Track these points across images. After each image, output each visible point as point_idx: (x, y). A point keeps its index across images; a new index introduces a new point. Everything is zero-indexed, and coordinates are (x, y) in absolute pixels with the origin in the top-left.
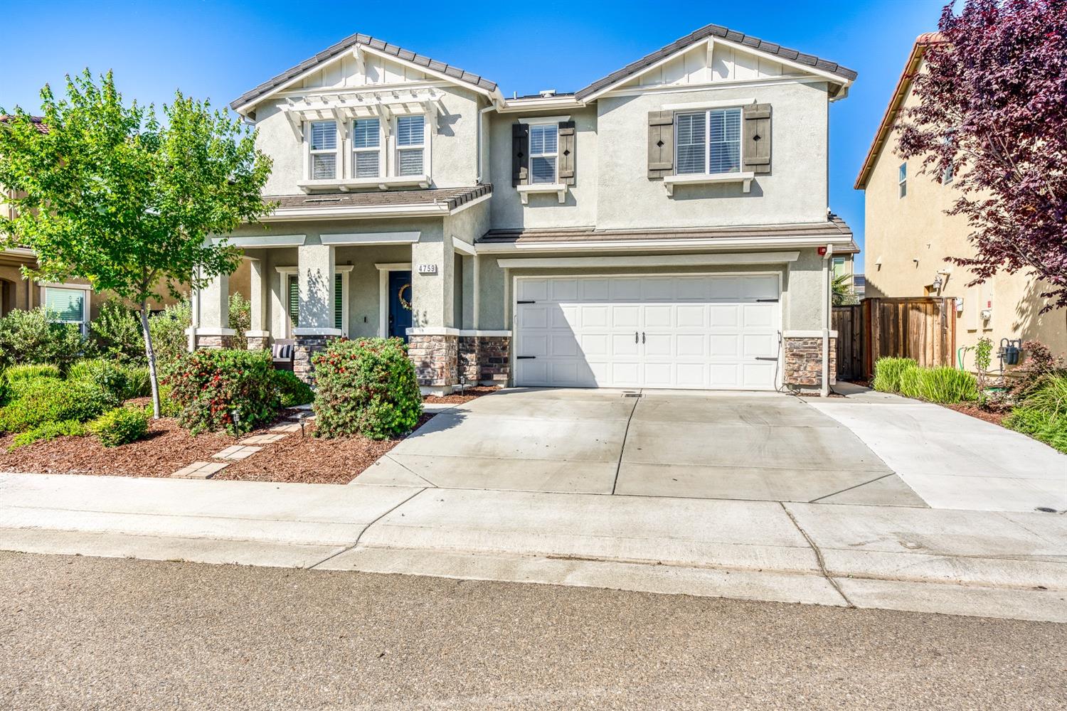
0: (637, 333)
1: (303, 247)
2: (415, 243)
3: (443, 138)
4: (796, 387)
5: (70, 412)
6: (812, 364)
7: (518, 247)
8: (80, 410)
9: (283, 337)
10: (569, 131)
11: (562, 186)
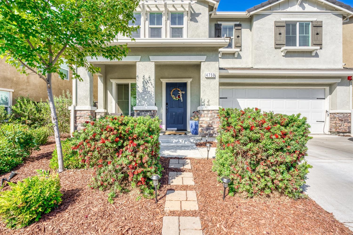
1: (139, 63)
2: (203, 62)
3: (192, 23)
4: (339, 133)
6: (346, 123)
7: (229, 72)
9: (114, 112)
10: (239, 28)
11: (238, 50)
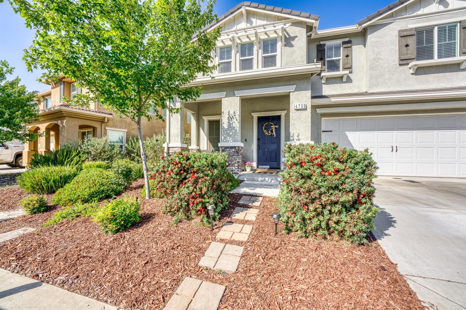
0: (392, 147)
1: (225, 99)
2: (292, 92)
3: (287, 48)
5: (96, 193)
7: (332, 100)
8: (103, 191)
9: (206, 149)
10: (349, 45)
11: (347, 72)
